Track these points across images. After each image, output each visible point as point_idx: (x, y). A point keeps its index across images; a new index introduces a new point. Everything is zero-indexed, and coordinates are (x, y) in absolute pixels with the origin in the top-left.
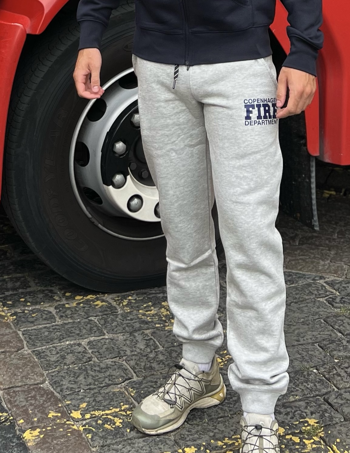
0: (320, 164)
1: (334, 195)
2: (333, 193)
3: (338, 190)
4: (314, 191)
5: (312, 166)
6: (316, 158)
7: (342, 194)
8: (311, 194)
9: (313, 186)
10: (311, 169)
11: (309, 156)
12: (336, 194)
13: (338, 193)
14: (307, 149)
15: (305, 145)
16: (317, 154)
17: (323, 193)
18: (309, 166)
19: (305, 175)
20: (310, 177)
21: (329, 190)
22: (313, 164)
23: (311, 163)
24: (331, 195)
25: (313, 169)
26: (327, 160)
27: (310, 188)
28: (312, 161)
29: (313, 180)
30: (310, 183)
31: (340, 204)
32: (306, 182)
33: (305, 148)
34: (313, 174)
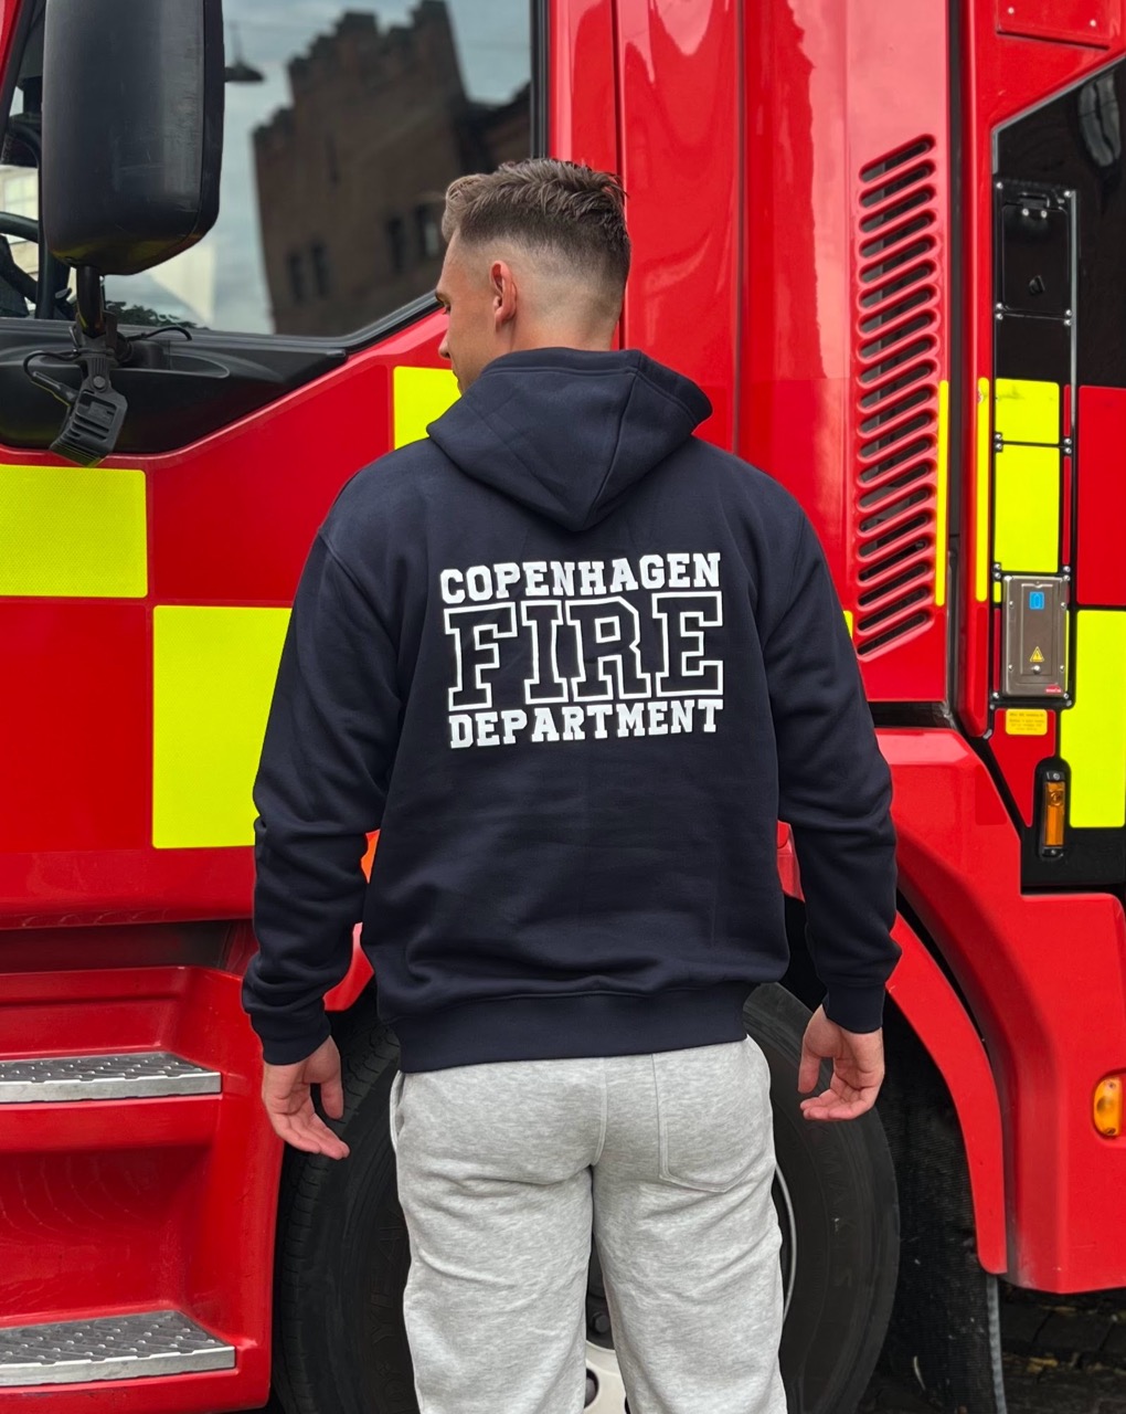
0: (1013, 1297)
1: (1053, 1368)
2: (1052, 1362)
3: (1062, 1356)
4: (997, 1354)
5: (992, 1298)
6: (1001, 1280)
7: (1072, 1364)
8: (989, 1360)
9: (996, 1342)
10: (990, 1304)
11: (984, 1274)
12: (1059, 1366)
13: (1063, 1363)
14: (977, 1259)
15: (974, 1250)
16: (1001, 1269)
17: (1027, 1363)
18: (985, 1297)
19: (976, 1319)
20: (986, 1323)
21: (1042, 1356)
22: (994, 1292)
23: (989, 1291)
24: (1046, 1368)
25: (995, 1304)
26: (1026, 1282)
27: (988, 1348)
28: (991, 1286)
29: (995, 1329)
30: (987, 1337)
31: (1066, 1386)
32: (979, 1334)
33: (972, 1257)
34: (995, 1316)
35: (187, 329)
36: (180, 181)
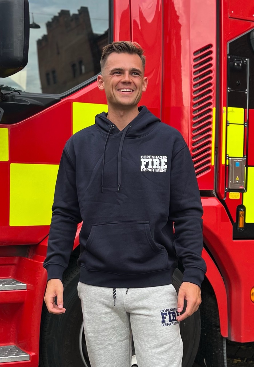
0: (229, 343)
1: (240, 362)
2: (240, 361)
3: (242, 359)
4: (225, 358)
5: (224, 344)
6: (227, 339)
7: (245, 361)
8: (223, 360)
9: (225, 355)
10: (224, 345)
11: (222, 338)
12: (241, 361)
14: (221, 333)
15: (220, 331)
16: (227, 336)
17: (233, 361)
18: (222, 344)
19: (220, 349)
20: (223, 350)
21: (237, 359)
22: (225, 342)
23: (223, 342)
24: (238, 362)
25: (225, 345)
26: (233, 339)
27: (223, 356)
28: (224, 340)
29: (225, 352)
30: (223, 353)
32: (221, 353)
33: (219, 333)
34: (225, 348)
35: (20, 92)
36: (18, 53)
